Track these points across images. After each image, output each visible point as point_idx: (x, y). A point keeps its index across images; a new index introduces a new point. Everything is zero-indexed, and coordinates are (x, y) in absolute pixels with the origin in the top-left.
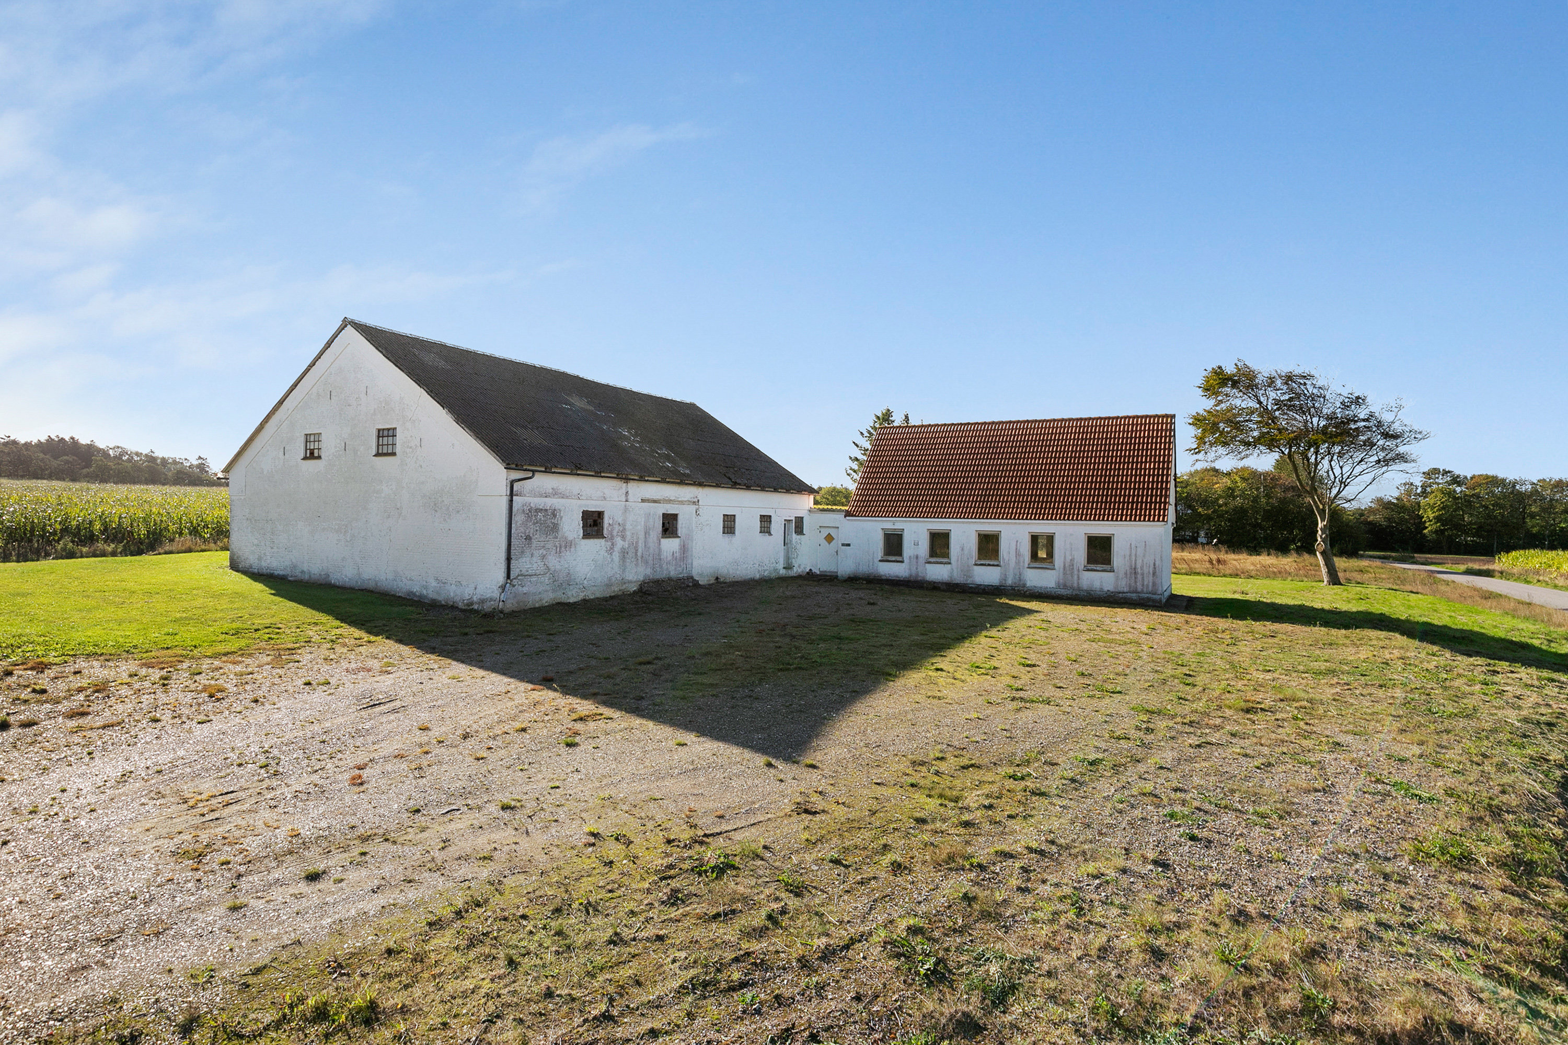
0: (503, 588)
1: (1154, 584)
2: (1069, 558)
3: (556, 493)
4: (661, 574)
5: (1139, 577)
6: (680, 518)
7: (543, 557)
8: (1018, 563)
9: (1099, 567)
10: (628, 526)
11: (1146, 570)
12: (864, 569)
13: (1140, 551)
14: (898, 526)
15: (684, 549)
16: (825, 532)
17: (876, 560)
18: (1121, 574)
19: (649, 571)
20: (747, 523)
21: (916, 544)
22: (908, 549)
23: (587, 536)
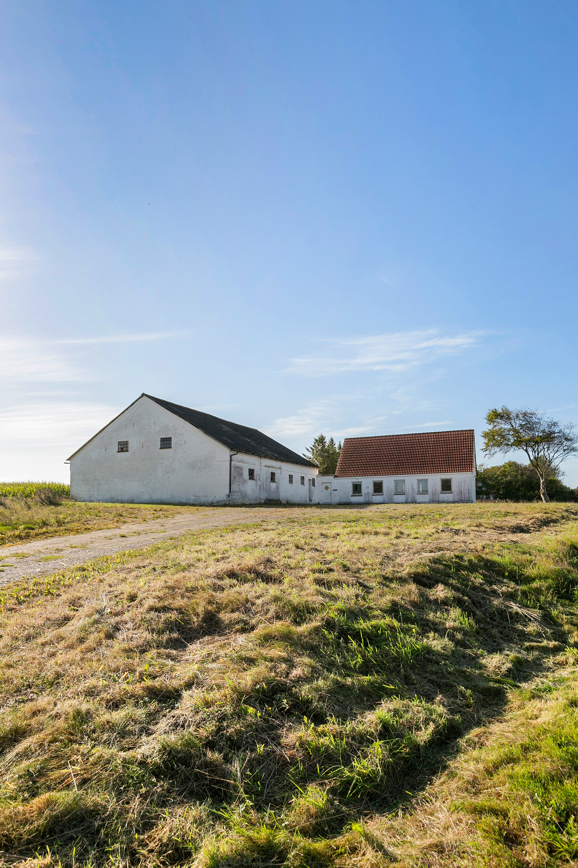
0: (229, 496)
1: (469, 497)
2: (434, 489)
3: (241, 461)
4: (271, 498)
5: (463, 495)
6: (276, 474)
7: (239, 485)
8: (412, 492)
9: (447, 492)
10: (261, 476)
11: (465, 491)
12: (344, 500)
13: (463, 484)
14: (359, 480)
15: (277, 487)
16: (325, 485)
17: (349, 496)
18: (456, 494)
19: (267, 495)
20: (297, 479)
21: (368, 488)
22: (364, 490)
23: (250, 478)
